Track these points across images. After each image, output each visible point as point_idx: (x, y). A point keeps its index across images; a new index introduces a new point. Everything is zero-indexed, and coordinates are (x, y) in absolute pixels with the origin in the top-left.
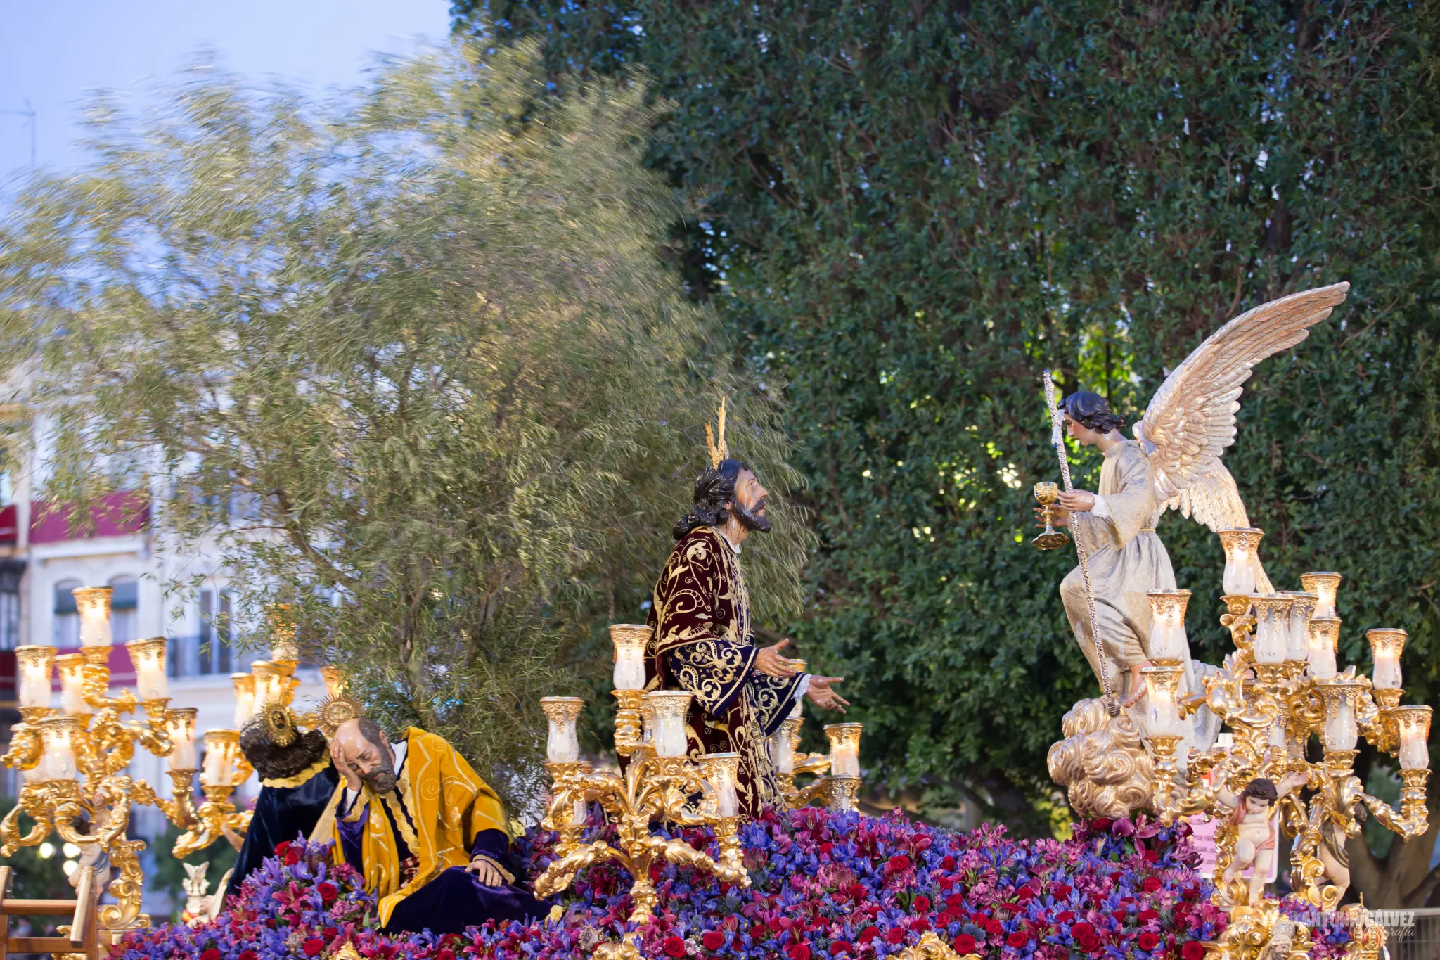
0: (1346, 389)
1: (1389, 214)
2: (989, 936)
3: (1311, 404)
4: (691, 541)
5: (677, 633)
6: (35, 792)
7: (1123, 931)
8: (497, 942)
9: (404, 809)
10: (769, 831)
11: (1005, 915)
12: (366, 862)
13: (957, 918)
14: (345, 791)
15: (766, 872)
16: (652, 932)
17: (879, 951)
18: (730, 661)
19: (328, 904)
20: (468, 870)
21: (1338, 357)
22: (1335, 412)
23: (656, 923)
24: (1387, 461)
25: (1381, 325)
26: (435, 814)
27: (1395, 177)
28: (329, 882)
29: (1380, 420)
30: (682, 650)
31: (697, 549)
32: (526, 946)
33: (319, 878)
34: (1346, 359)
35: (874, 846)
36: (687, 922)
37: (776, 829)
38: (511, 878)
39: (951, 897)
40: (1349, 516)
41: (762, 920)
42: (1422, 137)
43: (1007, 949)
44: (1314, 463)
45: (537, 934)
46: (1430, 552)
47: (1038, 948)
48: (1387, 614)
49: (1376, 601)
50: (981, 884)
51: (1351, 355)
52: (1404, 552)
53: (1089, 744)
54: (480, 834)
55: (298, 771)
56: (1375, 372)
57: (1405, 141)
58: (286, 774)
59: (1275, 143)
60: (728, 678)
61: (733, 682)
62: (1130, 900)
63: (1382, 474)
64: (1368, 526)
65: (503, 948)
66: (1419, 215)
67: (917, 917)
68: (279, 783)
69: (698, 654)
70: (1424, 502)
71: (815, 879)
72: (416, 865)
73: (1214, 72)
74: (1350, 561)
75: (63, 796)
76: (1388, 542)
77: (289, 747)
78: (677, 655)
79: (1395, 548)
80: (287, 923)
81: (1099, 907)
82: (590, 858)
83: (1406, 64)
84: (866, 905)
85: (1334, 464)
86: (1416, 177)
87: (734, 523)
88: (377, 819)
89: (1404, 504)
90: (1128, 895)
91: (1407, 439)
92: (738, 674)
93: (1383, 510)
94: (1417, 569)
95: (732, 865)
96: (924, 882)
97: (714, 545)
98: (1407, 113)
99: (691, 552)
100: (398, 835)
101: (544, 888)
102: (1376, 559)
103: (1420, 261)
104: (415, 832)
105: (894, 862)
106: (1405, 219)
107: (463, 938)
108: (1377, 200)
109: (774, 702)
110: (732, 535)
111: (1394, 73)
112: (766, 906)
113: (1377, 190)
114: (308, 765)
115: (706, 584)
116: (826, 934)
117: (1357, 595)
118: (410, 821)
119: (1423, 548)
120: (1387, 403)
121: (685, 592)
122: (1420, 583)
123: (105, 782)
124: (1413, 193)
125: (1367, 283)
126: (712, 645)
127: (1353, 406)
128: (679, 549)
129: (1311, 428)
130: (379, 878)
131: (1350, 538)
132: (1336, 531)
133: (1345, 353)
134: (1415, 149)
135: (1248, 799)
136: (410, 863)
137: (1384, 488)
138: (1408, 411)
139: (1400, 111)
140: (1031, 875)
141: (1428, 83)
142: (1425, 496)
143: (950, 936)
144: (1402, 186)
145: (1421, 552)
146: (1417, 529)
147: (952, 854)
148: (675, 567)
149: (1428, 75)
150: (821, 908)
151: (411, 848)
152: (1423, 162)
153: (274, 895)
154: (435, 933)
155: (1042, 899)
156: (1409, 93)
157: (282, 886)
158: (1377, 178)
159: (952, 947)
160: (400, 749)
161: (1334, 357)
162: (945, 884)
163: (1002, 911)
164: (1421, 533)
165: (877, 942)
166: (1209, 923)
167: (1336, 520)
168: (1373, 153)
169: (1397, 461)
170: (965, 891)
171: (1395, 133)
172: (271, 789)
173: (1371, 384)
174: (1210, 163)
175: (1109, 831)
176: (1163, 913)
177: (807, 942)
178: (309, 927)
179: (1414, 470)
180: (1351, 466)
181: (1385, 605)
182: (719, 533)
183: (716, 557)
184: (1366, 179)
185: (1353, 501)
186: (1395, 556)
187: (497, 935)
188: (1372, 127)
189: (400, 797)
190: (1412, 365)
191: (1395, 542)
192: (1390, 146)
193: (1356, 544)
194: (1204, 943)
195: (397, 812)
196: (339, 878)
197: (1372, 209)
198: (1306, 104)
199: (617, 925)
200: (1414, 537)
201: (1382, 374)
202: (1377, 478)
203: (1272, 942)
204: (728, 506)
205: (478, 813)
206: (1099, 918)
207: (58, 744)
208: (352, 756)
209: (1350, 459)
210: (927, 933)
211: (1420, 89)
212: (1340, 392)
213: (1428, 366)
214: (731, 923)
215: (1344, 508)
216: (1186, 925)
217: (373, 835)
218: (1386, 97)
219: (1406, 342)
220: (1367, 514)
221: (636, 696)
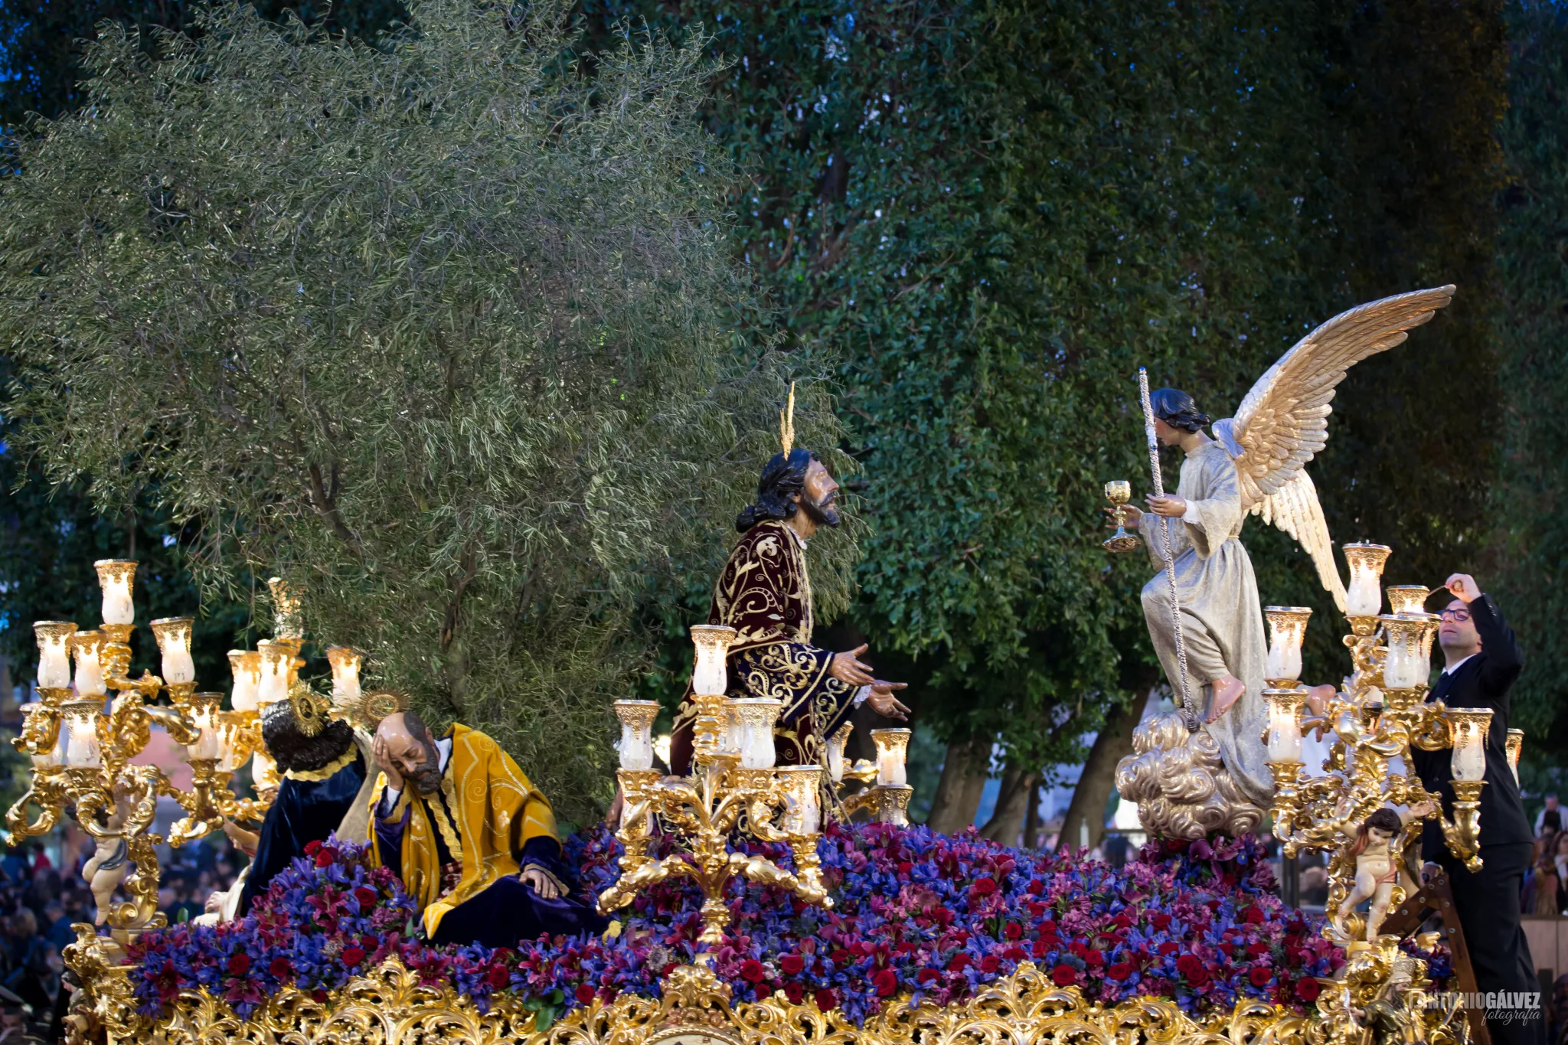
0: (897, 344)
1: (948, 167)
2: (1090, 968)
3: (861, 359)
4: (759, 535)
5: (749, 634)
6: (48, 779)
7: (1233, 964)
8: (555, 957)
9: (448, 812)
10: (841, 848)
11: (1105, 945)
12: (406, 867)
13: (1053, 947)
14: (385, 790)
15: (843, 892)
16: (727, 954)
17: (972, 980)
18: (805, 666)
19: (367, 911)
20: (523, 879)
21: (891, 310)
22: (885, 368)
23: (728, 943)
24: (937, 420)
25: (936, 280)
26: (480, 818)
27: (956, 129)
28: (366, 886)
29: (932, 378)
30: (752, 652)
31: (767, 545)
32: (587, 964)
33: (356, 882)
34: (898, 314)
35: (956, 866)
36: (762, 944)
37: (848, 845)
38: (566, 890)
39: (1042, 924)
40: (896, 475)
41: (842, 944)
42: (986, 89)
43: (1108, 981)
44: (862, 420)
45: (599, 951)
46: (977, 515)
47: (1141, 981)
48: (931, 577)
49: (921, 564)
50: (1074, 911)
51: (903, 309)
52: (950, 513)
53: (1168, 762)
54: (531, 841)
55: (324, 764)
56: (928, 328)
57: (967, 92)
58: (311, 767)
59: (835, 89)
60: (801, 684)
61: (806, 688)
62: (1234, 932)
63: (931, 434)
64: (915, 486)
65: (562, 965)
66: (980, 168)
67: (1009, 945)
68: (304, 776)
69: (770, 657)
70: (973, 464)
71: (897, 900)
72: (458, 870)
73: (775, 13)
74: (895, 522)
75: (87, 785)
76: (935, 503)
77: (315, 738)
78: (748, 657)
79: (941, 509)
80: (322, 930)
81: (1202, 939)
82: (664, 872)
83: (972, 13)
84: (953, 930)
85: (883, 422)
86: (978, 130)
87: (802, 517)
88: (418, 820)
89: (952, 464)
90: (1232, 926)
91: (959, 398)
92: (812, 680)
93: (931, 470)
94: (963, 532)
95: (812, 884)
96: (1012, 908)
97: (783, 541)
98: (971, 64)
99: (761, 547)
100: (439, 838)
101: (609, 902)
102: (922, 520)
103: (977, 216)
104: (458, 836)
105: (979, 884)
106: (966, 172)
107: (517, 953)
108: (938, 150)
109: (833, 706)
110: (798, 530)
111: (960, 22)
112: (844, 928)
113: (937, 141)
114: (335, 758)
115: (776, 582)
116: (913, 961)
117: (901, 556)
118: (452, 823)
119: (970, 511)
120: (939, 360)
121: (757, 590)
122: (965, 546)
123: (127, 770)
124: (973, 146)
125: (923, 236)
126: (786, 648)
127: (903, 362)
128: (747, 544)
129: (861, 383)
130: (418, 884)
131: (899, 495)
132: (882, 490)
133: (898, 307)
134: (978, 101)
135: (1372, 831)
136: (451, 869)
137: (932, 447)
138: (960, 370)
139: (963, 62)
140: (1125, 902)
141: (994, 33)
142: (975, 458)
143: (1048, 966)
144: (963, 138)
145: (967, 513)
146: (965, 492)
147: (1039, 877)
148: (742, 563)
149: (994, 25)
150: (905, 933)
151: (455, 853)
152: (985, 114)
153: (308, 898)
154: (487, 946)
155: (1139, 926)
156: (974, 43)
157: (315, 888)
158: (937, 129)
159: (1050, 978)
160: (443, 745)
161: (886, 311)
162: (1038, 910)
163: (1101, 941)
164: (968, 494)
165: (968, 971)
166: (1325, 958)
167: (882, 479)
168: (934, 104)
169: (947, 420)
170: (1056, 917)
171: (958, 83)
172: (295, 782)
173: (923, 341)
174: (767, 106)
175: (1185, 852)
176: (1274, 946)
177: (892, 969)
178: (346, 935)
179: (964, 431)
180: (899, 424)
181: (929, 568)
182: (787, 527)
183: (786, 553)
184: (927, 130)
185: (900, 460)
186: (942, 517)
187: (554, 952)
188: (933, 77)
189: (443, 799)
190: (966, 323)
191: (942, 503)
192: (951, 96)
193: (902, 504)
194: (1320, 980)
195: (439, 813)
196: (377, 883)
197: (931, 161)
198: (867, 50)
199: (686, 945)
200: (961, 499)
201: (934, 331)
202: (925, 436)
203: (1392, 980)
204: (797, 499)
205: (528, 819)
206: (1204, 949)
207: (82, 730)
208: (396, 753)
209: (899, 417)
210: (1024, 962)
211: (984, 40)
212: (890, 348)
213: (982, 324)
214: (808, 946)
215: (891, 467)
216: (1300, 961)
217: (413, 838)
218: (950, 47)
219: (960, 298)
220: (915, 474)
221: (718, 702)
